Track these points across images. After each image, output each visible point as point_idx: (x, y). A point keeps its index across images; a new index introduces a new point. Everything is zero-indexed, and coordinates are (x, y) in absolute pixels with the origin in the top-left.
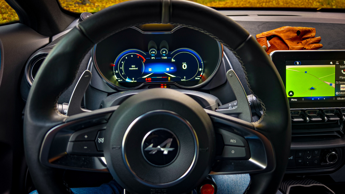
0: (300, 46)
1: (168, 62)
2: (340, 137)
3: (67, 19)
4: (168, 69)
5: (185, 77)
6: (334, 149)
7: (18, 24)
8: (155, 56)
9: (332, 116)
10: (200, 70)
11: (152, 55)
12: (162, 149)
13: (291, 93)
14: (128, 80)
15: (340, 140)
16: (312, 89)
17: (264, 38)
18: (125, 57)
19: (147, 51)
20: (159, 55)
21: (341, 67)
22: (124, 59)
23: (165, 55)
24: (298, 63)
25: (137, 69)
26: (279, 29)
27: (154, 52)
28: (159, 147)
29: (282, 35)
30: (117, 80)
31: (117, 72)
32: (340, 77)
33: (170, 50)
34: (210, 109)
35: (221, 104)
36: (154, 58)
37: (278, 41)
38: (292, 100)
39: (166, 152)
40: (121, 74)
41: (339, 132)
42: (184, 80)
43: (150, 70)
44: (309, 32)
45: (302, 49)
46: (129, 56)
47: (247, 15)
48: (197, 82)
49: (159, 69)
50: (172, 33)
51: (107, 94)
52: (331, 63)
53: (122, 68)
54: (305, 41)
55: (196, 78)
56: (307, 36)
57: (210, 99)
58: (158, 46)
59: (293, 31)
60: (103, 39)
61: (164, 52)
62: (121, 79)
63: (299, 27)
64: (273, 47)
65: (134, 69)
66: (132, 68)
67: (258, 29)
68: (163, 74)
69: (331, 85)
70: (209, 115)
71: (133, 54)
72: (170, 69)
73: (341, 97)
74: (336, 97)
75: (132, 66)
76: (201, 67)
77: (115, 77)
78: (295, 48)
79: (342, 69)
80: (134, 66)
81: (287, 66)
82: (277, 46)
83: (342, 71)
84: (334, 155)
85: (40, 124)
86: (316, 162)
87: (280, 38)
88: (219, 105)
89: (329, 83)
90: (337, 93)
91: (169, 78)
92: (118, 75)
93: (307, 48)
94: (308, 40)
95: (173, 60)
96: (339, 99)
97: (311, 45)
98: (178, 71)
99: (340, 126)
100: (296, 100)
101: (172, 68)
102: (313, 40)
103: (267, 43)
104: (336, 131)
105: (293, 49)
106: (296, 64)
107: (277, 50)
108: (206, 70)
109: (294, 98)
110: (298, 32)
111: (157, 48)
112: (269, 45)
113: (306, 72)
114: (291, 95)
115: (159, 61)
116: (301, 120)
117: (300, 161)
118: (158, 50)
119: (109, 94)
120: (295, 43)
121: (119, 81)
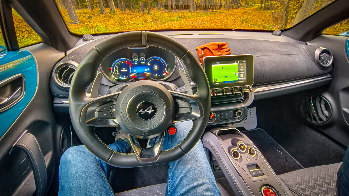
0: (220, 53)
1: (145, 66)
2: (242, 102)
3: (74, 39)
4: (146, 70)
5: (157, 74)
6: (240, 109)
7: (41, 44)
8: (138, 62)
9: (237, 91)
10: (165, 69)
11: (135, 61)
12: (148, 111)
13: (215, 80)
14: (121, 78)
15: (242, 104)
16: (226, 77)
17: (200, 50)
18: (118, 64)
19: (131, 59)
20: (139, 61)
21: (240, 64)
22: (118, 65)
23: (143, 61)
24: (218, 63)
25: (126, 70)
26: (208, 44)
27: (136, 60)
28: (146, 110)
29: (209, 47)
30: (114, 78)
31: (114, 73)
32: (240, 70)
33: (146, 58)
34: (172, 90)
35: (177, 88)
36: (137, 63)
37: (208, 51)
38: (216, 83)
39: (150, 113)
40: (117, 74)
41: (241, 99)
42: (156, 76)
43: (135, 71)
44: (224, 45)
45: (221, 55)
46: (121, 63)
47: (192, 34)
48: (164, 77)
49: (140, 70)
50: (147, 48)
51: (109, 87)
52: (235, 62)
53: (117, 70)
54: (222, 50)
55: (163, 75)
56: (223, 48)
57: (172, 85)
58: (139, 56)
59: (215, 45)
60: (110, 55)
61: (143, 59)
62: (117, 77)
63: (219, 43)
64: (205, 54)
65: (125, 70)
66: (123, 70)
67: (197, 44)
68: (143, 73)
69: (236, 74)
70: (171, 93)
71: (123, 62)
72: (147, 70)
73: (241, 80)
74: (239, 81)
75: (123, 69)
76: (166, 67)
77: (113, 76)
78: (217, 54)
79: (241, 65)
80: (124, 69)
81: (212, 65)
82: (207, 54)
83: (241, 66)
84: (240, 112)
85: (79, 103)
86: (231, 117)
87: (209, 49)
88: (176, 89)
89: (235, 73)
90: (239, 79)
91: (147, 75)
92: (114, 75)
93: (223, 54)
94: (223, 50)
95: (149, 64)
96: (240, 81)
97: (225, 53)
98: (152, 71)
99: (242, 97)
100: (218, 83)
101: (148, 69)
102: (226, 50)
103: (202, 52)
104: (240, 99)
105: (216, 55)
106: (217, 64)
107: (208, 56)
108: (169, 70)
109: (217, 82)
110: (219, 45)
111: (138, 57)
112: (203, 54)
113: (223, 68)
114: (215, 81)
115: (140, 65)
116: (222, 94)
117: (223, 117)
118: (139, 58)
119: (111, 87)
120: (217, 51)
121: (115, 78)
